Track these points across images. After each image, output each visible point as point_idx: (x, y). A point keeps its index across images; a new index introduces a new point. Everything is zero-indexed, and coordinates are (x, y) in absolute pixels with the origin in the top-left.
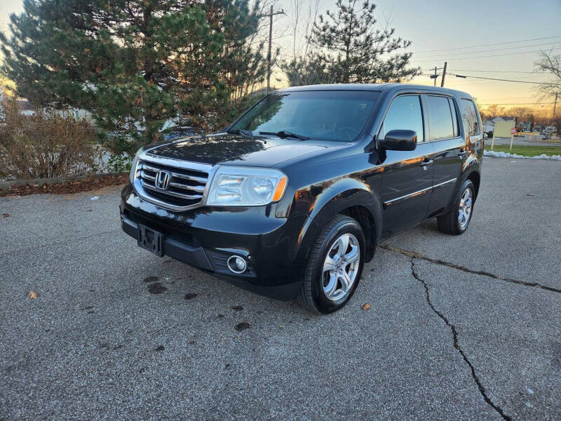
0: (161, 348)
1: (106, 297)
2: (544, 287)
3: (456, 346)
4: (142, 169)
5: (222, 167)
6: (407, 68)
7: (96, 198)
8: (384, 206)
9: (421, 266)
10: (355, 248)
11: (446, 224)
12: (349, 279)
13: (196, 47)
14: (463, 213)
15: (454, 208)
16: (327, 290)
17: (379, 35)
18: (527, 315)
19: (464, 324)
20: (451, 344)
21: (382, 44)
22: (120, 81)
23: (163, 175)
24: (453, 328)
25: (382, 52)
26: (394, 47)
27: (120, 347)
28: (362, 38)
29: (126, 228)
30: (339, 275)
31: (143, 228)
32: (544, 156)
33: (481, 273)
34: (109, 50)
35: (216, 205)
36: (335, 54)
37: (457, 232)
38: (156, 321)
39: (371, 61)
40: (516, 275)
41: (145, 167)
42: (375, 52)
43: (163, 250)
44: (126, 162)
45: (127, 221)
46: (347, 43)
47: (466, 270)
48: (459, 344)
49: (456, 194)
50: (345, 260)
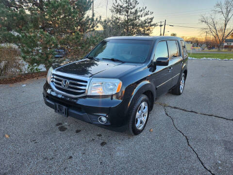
0: (71, 157)
1: (41, 134)
2: (215, 116)
3: (189, 145)
4: (53, 78)
5: (93, 78)
6: (152, 23)
7: (25, 85)
8: (156, 89)
9: (168, 109)
10: (146, 107)
11: (175, 91)
12: (144, 119)
14: (182, 86)
15: (179, 84)
16: (137, 125)
17: (140, 9)
18: (212, 129)
19: (190, 135)
20: (187, 144)
21: (142, 13)
22: (31, 32)
23: (65, 81)
24: (186, 137)
25: (142, 16)
26: (147, 14)
27: (53, 158)
28: (133, 10)
29: (48, 104)
30: (141, 119)
31: (57, 104)
32: (205, 58)
33: (192, 112)
34: (25, 18)
35: (91, 95)
36: (123, 17)
37: (179, 94)
38: (66, 144)
39: (137, 20)
40: (205, 112)
41: (55, 77)
42: (139, 17)
43: (68, 114)
45: (48, 101)
46: (127, 12)
47: (185, 111)
48: (190, 144)
49: (180, 79)
50: (143, 112)
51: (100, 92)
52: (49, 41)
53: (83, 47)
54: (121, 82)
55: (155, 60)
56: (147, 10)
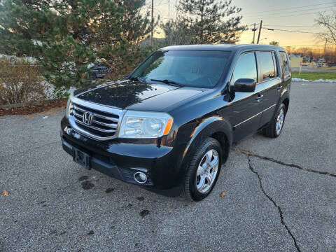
0: (92, 233)
1: (54, 193)
2: (331, 175)
3: (282, 222)
4: (73, 109)
6: (239, 26)
7: (46, 117)
8: (234, 129)
9: (255, 160)
10: (216, 158)
11: (268, 131)
12: (212, 177)
13: (106, 16)
14: (279, 125)
15: (274, 121)
16: (198, 187)
17: (222, 4)
18: (324, 197)
19: (286, 206)
20: (279, 221)
21: (224, 10)
22: (57, 39)
23: (88, 115)
24: (279, 208)
25: (223, 15)
26: (231, 12)
27: (65, 232)
28: (211, 7)
30: (206, 176)
31: (76, 150)
32: (321, 80)
33: (292, 166)
35: (125, 137)
36: (195, 17)
37: (275, 136)
38: (88, 211)
39: (216, 22)
40: (315, 167)
41: (75, 107)
42: (219, 16)
43: (90, 165)
44: (64, 92)
45: (65, 143)
46: (202, 10)
47: (283, 164)
48: (285, 221)
49: (276, 112)
50: (210, 166)
51: (139, 133)
52: (82, 53)
53: (131, 61)
54: (171, 118)
55: (232, 83)
56: (232, 5)
